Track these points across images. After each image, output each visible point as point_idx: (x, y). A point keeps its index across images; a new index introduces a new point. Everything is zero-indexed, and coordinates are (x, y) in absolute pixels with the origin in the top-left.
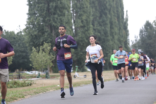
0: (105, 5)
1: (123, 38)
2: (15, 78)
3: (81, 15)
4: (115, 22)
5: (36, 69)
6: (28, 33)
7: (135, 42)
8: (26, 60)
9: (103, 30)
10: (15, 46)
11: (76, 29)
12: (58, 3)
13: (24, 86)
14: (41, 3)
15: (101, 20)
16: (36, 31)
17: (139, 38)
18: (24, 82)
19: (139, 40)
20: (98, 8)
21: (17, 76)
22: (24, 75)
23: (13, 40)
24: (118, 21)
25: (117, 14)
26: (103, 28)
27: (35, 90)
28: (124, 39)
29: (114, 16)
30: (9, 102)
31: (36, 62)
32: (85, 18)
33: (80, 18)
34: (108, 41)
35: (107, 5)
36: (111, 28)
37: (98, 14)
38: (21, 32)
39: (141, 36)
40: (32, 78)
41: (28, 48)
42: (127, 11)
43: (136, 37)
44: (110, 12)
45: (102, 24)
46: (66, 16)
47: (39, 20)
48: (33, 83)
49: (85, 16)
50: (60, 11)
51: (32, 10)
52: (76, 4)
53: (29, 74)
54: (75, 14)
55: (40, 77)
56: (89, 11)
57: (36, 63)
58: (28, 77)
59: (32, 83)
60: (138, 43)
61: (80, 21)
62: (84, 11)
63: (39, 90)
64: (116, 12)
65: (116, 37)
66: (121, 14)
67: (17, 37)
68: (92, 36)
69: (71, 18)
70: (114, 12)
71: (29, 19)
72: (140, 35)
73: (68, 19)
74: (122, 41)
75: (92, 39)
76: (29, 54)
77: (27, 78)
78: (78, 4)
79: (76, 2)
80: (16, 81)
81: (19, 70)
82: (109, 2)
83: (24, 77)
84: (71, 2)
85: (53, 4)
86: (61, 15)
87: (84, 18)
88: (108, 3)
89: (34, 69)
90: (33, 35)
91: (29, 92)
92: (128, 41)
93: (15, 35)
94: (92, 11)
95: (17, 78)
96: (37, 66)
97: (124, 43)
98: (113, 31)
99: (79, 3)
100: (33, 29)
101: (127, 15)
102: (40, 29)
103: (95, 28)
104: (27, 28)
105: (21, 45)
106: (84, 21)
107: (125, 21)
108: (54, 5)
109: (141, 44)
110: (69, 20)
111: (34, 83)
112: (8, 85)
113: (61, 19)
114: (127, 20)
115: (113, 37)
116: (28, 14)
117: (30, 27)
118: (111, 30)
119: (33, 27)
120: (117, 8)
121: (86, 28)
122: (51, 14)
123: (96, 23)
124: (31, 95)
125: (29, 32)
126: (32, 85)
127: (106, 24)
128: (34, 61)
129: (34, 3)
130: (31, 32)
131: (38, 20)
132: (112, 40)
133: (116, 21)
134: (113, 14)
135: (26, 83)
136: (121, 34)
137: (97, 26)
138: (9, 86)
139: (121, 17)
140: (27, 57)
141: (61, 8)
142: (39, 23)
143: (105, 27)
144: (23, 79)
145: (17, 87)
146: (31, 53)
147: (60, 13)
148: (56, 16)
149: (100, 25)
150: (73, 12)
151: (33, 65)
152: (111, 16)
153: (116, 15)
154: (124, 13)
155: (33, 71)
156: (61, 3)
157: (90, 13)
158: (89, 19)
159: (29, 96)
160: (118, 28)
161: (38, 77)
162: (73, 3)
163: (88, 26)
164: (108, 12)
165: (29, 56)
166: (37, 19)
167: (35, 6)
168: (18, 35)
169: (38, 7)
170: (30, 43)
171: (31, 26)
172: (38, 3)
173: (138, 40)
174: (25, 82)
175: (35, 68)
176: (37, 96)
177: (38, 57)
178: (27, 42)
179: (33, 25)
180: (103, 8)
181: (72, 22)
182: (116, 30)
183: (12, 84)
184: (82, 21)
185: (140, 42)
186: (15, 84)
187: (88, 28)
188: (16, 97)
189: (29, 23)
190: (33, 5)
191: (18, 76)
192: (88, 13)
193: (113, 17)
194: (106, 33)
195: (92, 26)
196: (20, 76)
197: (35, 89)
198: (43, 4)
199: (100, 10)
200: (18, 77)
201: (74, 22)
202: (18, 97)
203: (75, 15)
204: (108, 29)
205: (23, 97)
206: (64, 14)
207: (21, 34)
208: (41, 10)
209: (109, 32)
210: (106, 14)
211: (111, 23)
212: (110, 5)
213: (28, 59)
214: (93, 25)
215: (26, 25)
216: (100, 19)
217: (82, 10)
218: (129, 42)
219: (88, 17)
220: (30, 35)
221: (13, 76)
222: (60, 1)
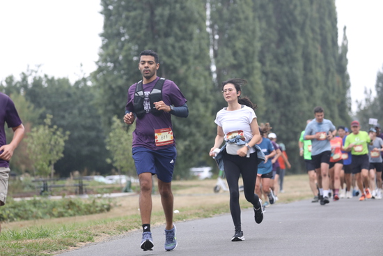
0: (292, 14)
1: (336, 94)
2: (71, 193)
3: (231, 38)
4: (316, 56)
5: (123, 170)
6: (102, 81)
7: (364, 104)
8: (97, 149)
9: (287, 75)
10: (71, 113)
11: (219, 71)
12: (174, 8)
13: (91, 213)
14: (135, 9)
15: (281, 51)
16: (121, 77)
17: (374, 94)
18: (92, 202)
19: (375, 99)
20: (274, 20)
21: (75, 188)
22: (92, 185)
23: (65, 99)
24: (322, 52)
25: (321, 35)
26: (286, 69)
27: (119, 222)
28: (337, 97)
29: (314, 39)
30: (55, 252)
31: (121, 152)
32: (242, 46)
33: (230, 44)
34: (299, 101)
35: (297, 13)
36: (307, 69)
37: (274, 36)
38: (84, 80)
39: (379, 89)
40: (112, 192)
41: (103, 119)
42: (345, 28)
43: (368, 92)
44: (302, 29)
45: (284, 60)
46: (195, 41)
47: (130, 49)
48: (115, 205)
49: (242, 41)
50: (181, 28)
51: (111, 26)
52: (219, 12)
53: (103, 184)
54: (218, 34)
55: (131, 190)
56: (251, 28)
57: (123, 154)
58: (102, 189)
59: (112, 204)
60: (373, 106)
61: (228, 52)
62: (239, 29)
63: (130, 223)
64: (318, 31)
65: (319, 92)
66: (329, 36)
67: (75, 93)
68: (231, 82)
69: (208, 45)
70: (313, 30)
71: (105, 47)
72: (377, 86)
73: (200, 47)
74: (334, 101)
75: (230, 90)
76: (103, 135)
77: (98, 193)
78: (225, 11)
79: (220, 5)
80: (73, 201)
81: (81, 172)
82: (302, 4)
83: (92, 190)
84: (208, 5)
85: (162, 11)
86: (183, 38)
87: (239, 44)
88: (299, 8)
89: (117, 170)
90: (114, 86)
91: (104, 226)
92: (347, 102)
93: (70, 87)
94: (259, 27)
95: (76, 193)
96: (124, 163)
97: (339, 106)
98: (310, 76)
99: (228, 9)
100: (116, 73)
101: (345, 38)
102: (132, 73)
103: (267, 69)
104: (100, 70)
105: (85, 111)
106: (241, 53)
107: (340, 51)
108: (167, 12)
109: (379, 108)
110: (201, 50)
111: (118, 204)
112: (54, 209)
113: (182, 48)
114: (345, 49)
115: (312, 93)
116: (102, 35)
117: (107, 68)
118: (305, 75)
119: (115, 67)
120: (321, 19)
121: (244, 70)
122: (159, 36)
123: (269, 57)
124: (109, 234)
125: (105, 81)
126: (111, 210)
127: (294, 60)
128: (116, 150)
129: (117, 8)
130: (109, 79)
131: (126, 51)
132: (308, 100)
133: (319, 53)
134: (311, 35)
135: (96, 204)
136: (330, 84)
137: (271, 66)
138: (55, 213)
139: (330, 43)
140: (99, 141)
141: (183, 20)
142: (130, 58)
143: (291, 68)
144: (91, 196)
145: (74, 215)
146: (110, 131)
147: (180, 33)
148: (171, 40)
149: (279, 62)
150: (213, 31)
151: (113, 162)
152: (306, 40)
153: (319, 38)
154: (337, 34)
155: (114, 174)
156: (182, 8)
157: (254, 32)
158: (251, 49)
159: (104, 237)
160: (324, 68)
161: (126, 191)
162: (211, 7)
163: (250, 65)
164: (298, 30)
165: (104, 138)
166: (125, 48)
167: (120, 15)
168: (77, 88)
169: (127, 18)
170: (106, 105)
171: (110, 65)
172: (127, 9)
173: (372, 99)
174: (94, 202)
175: (119, 168)
176: (124, 236)
177: (126, 140)
178: (100, 105)
179: (115, 61)
180: (285, 20)
181: (209, 56)
182: (318, 74)
183: (64, 207)
184: (235, 54)
185: (378, 103)
186: (71, 207)
187: (248, 69)
188: (72, 238)
189: (104, 58)
190: (114, 12)
191: (78, 188)
192: (250, 33)
193: (310, 42)
194: (293, 83)
195: (258, 64)
196: (84, 187)
197: (119, 218)
198: (139, 12)
199: (279, 26)
200: (78, 191)
201: (216, 55)
202: (79, 239)
203: (217, 37)
204: (299, 72)
205: (90, 239)
206: (191, 35)
207: (85, 85)
208: (134, 25)
209: (300, 80)
210: (293, 35)
211: (306, 58)
212: (303, 13)
213: (103, 145)
214: (262, 62)
215: (97, 63)
216: (278, 46)
217: (234, 25)
218: (350, 104)
219: (250, 43)
220: (107, 86)
221: (65, 188)
222: (182, 3)
